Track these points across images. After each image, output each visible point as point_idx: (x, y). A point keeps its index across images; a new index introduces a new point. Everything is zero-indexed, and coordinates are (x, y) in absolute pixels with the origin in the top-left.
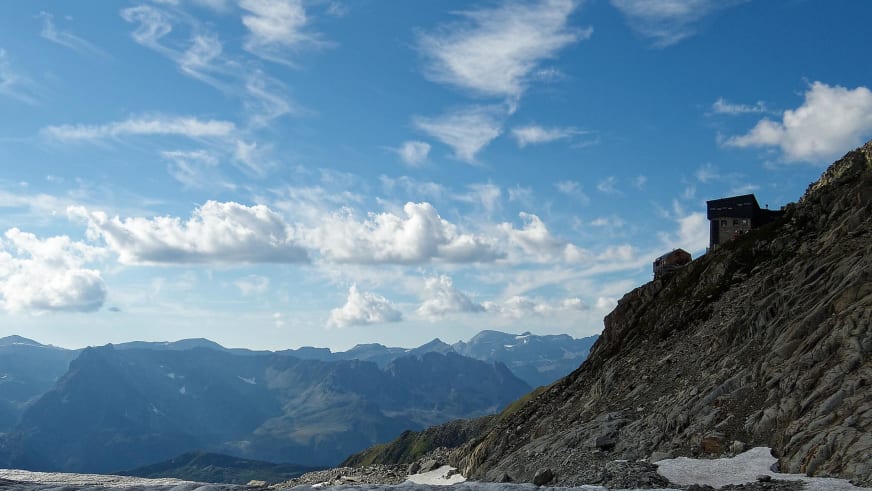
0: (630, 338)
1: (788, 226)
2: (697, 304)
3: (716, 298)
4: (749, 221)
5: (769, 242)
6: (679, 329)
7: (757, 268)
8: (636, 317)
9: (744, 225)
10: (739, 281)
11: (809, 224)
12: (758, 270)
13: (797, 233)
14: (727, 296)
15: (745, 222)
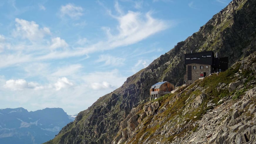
0: (143, 138)
1: (237, 74)
2: (188, 121)
3: (199, 118)
4: (210, 66)
5: (227, 84)
6: (179, 136)
7: (221, 100)
8: (145, 125)
9: (207, 69)
10: (212, 108)
11: (251, 74)
12: (223, 102)
13: (244, 80)
14: (206, 117)
15: (207, 67)
